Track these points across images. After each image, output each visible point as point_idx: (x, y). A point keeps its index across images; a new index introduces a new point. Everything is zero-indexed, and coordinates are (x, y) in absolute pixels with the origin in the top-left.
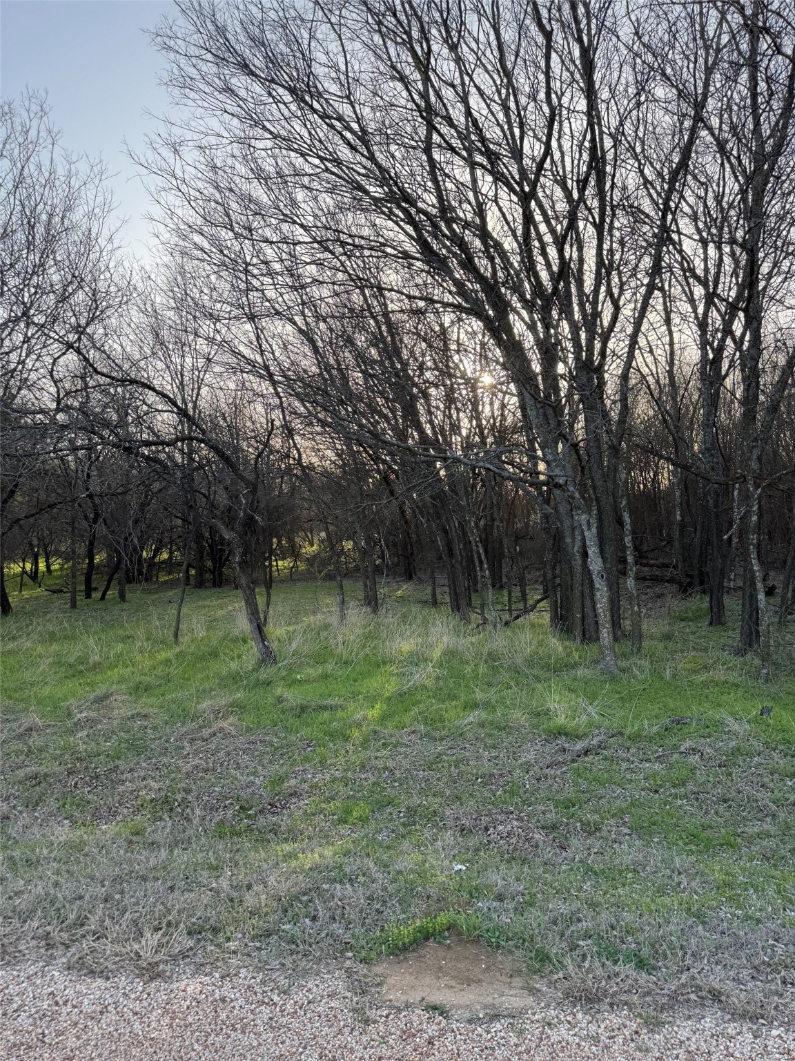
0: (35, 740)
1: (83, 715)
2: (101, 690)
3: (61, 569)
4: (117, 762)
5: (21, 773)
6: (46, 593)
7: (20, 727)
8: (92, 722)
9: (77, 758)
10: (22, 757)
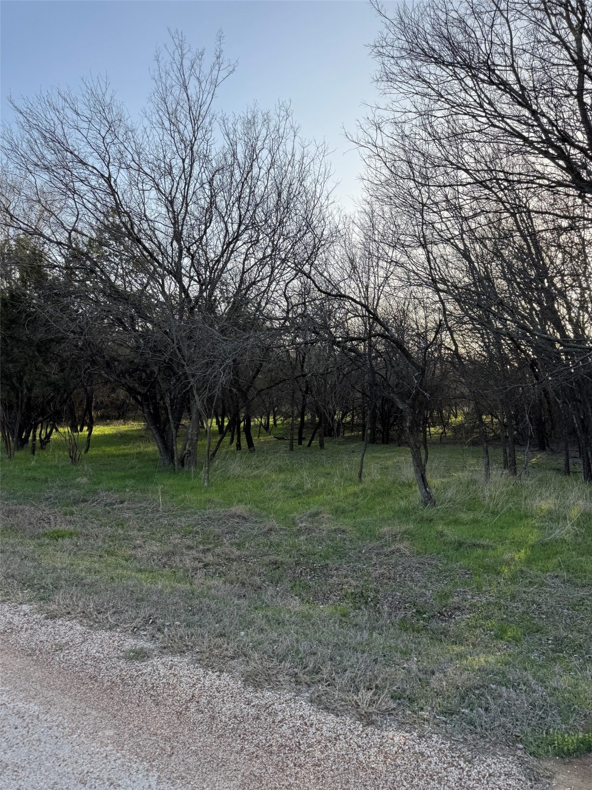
0: (274, 538)
1: (304, 524)
2: (314, 509)
3: (283, 423)
4: (328, 562)
5: (267, 559)
6: (274, 439)
7: (264, 527)
8: (309, 530)
9: (301, 554)
10: (267, 548)
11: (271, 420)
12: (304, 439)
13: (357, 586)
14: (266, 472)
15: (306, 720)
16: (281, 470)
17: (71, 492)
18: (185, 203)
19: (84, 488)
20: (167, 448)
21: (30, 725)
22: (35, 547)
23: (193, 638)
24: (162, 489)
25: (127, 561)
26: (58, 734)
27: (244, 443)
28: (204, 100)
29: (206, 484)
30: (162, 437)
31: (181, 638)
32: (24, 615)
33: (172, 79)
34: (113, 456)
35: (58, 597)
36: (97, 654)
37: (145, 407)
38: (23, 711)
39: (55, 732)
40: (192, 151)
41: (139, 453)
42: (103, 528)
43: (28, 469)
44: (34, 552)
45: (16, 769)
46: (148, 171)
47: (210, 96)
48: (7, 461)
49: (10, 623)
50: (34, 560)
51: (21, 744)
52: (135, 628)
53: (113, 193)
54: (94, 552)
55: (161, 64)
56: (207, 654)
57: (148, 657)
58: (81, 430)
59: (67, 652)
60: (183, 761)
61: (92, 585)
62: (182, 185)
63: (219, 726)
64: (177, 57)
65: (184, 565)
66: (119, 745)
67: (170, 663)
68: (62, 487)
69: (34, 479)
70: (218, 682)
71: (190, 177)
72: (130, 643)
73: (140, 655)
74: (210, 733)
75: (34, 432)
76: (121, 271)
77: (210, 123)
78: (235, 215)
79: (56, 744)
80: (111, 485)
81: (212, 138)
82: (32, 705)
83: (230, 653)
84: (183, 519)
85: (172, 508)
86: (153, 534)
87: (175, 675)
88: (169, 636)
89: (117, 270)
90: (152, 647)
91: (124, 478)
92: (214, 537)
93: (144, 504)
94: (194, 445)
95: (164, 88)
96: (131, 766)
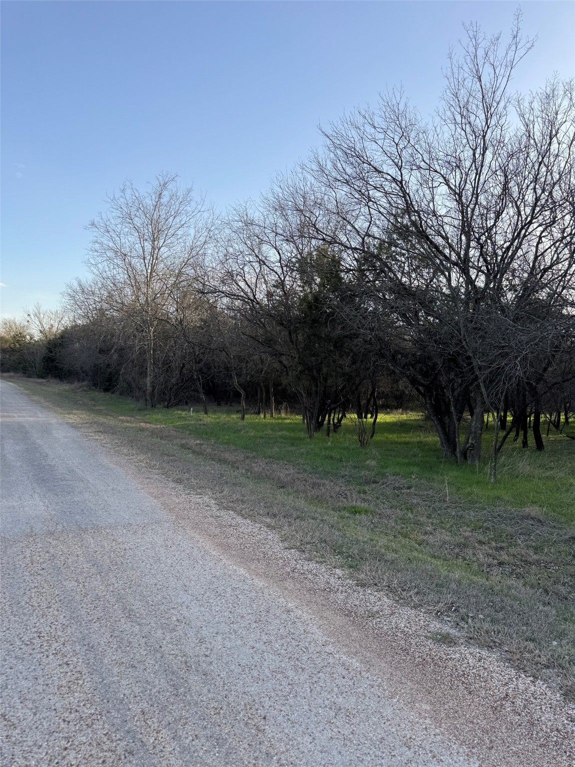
5: (571, 569)
6: (567, 438)
7: (565, 534)
10: (571, 557)
11: (563, 417)
14: (561, 474)
17: (363, 472)
18: (476, 195)
19: (373, 470)
20: (450, 440)
21: (355, 678)
22: (338, 518)
23: (500, 635)
24: (448, 480)
25: (420, 545)
26: (380, 694)
27: (531, 440)
28: (498, 86)
29: (492, 480)
30: (443, 428)
31: (487, 632)
32: (339, 578)
33: (467, 73)
34: (396, 443)
35: (366, 568)
36: (406, 629)
37: (428, 398)
38: (348, 664)
39: (375, 690)
40: (484, 140)
41: (420, 442)
42: (393, 510)
43: (326, 449)
44: (338, 523)
45: (348, 714)
46: (438, 168)
47: (505, 79)
48: (308, 440)
49: (328, 583)
50: (339, 530)
51: (349, 693)
52: (438, 612)
53: (405, 195)
54: (389, 531)
55: (454, 61)
56: (518, 656)
57: (455, 644)
58: (366, 417)
59: (379, 620)
60: (504, 758)
61: (393, 562)
62: (473, 176)
63: (540, 735)
64: (471, 49)
65: (478, 559)
66: (438, 722)
67: (478, 655)
68: (355, 467)
69: (331, 458)
70: (533, 688)
71: (482, 166)
72: (435, 626)
73: (446, 640)
74: (531, 738)
75: (329, 416)
76: (406, 268)
77: (505, 108)
78: (530, 197)
79: (379, 702)
80: (397, 470)
81: (507, 123)
82: (354, 660)
83: (544, 660)
84: (472, 513)
85: (459, 500)
86: (442, 523)
87: (485, 669)
88: (474, 627)
89: (404, 269)
90: (460, 635)
91: (409, 464)
92: (507, 535)
93: (430, 492)
94: (478, 438)
95: (456, 83)
96: (451, 746)
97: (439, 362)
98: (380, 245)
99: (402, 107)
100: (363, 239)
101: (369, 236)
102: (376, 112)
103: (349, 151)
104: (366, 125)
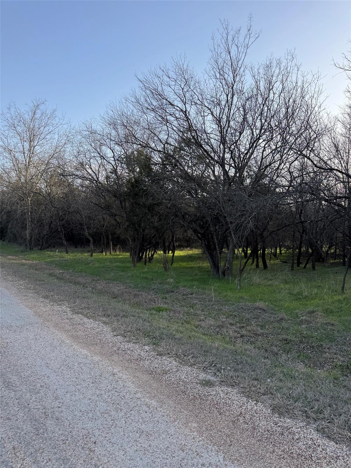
0: (284, 324)
1: (304, 318)
2: (311, 309)
4: (322, 343)
6: (280, 262)
7: (278, 317)
8: (308, 322)
9: (303, 336)
11: (278, 251)
12: (301, 263)
13: (344, 361)
14: (277, 283)
15: (315, 442)
16: (286, 282)
17: (165, 286)
18: (228, 121)
19: (171, 284)
20: (215, 265)
21: (153, 412)
22: (149, 315)
23: (239, 378)
24: (214, 288)
25: (196, 327)
26: (167, 420)
27: (261, 264)
28: (240, 58)
29: (239, 287)
30: (212, 258)
31: (232, 377)
32: (146, 352)
33: (222, 49)
34: (186, 268)
35: (163, 344)
36: (185, 379)
37: (203, 240)
38: (149, 404)
39: (165, 418)
40: (233, 90)
41: (199, 267)
42: (182, 308)
43: (144, 273)
44: (149, 318)
45: (147, 435)
46: (207, 104)
47: (244, 54)
48: (133, 268)
49: (140, 355)
50: (149, 322)
51: (149, 421)
52: (205, 367)
53: (188, 119)
54: (179, 321)
55: (215, 41)
56: (248, 390)
57: (213, 385)
58: (168, 253)
59: (169, 375)
60: (238, 451)
61: (179, 339)
62: (226, 110)
63: (258, 434)
64: (225, 35)
65: (229, 334)
66: (201, 433)
67: (226, 391)
68: (161, 283)
69: (147, 278)
70: (255, 408)
71: (232, 105)
72: (202, 376)
73: (208, 384)
74: (253, 437)
75: (146, 253)
76: (190, 164)
77: (244, 71)
78: (258, 124)
79: (167, 425)
80: (186, 284)
81: (245, 80)
82: (153, 401)
83: (262, 391)
84: (227, 307)
85: (220, 300)
86: (210, 314)
87: (230, 399)
88: (224, 375)
89: (189, 164)
90: (215, 380)
91: (192, 280)
92: (246, 319)
93: (204, 296)
94: (231, 264)
95: (216, 55)
96: (208, 447)
97: (209, 219)
98: (174, 149)
99: (185, 67)
100: (164, 145)
101: (168, 144)
102: (171, 68)
103: (154, 91)
104: (164, 76)
